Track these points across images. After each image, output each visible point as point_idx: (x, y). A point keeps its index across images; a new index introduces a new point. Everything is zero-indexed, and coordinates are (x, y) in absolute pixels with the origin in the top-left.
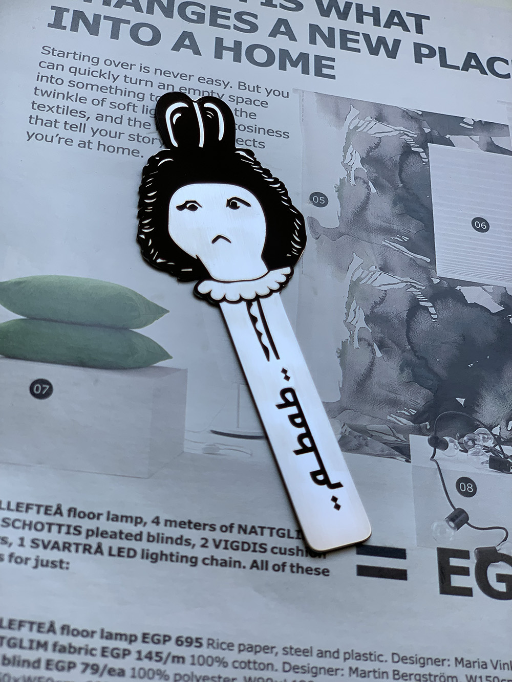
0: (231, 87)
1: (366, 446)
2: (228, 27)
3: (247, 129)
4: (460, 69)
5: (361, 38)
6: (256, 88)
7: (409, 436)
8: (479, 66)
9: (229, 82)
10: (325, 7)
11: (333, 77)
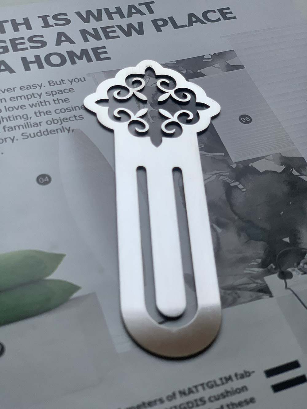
0: (44, 87)
1: (239, 297)
2: (26, 49)
3: (67, 111)
4: (188, 26)
5: (116, 29)
6: (61, 82)
7: (263, 279)
8: (199, 20)
9: (42, 84)
10: (85, 17)
11: (109, 58)
